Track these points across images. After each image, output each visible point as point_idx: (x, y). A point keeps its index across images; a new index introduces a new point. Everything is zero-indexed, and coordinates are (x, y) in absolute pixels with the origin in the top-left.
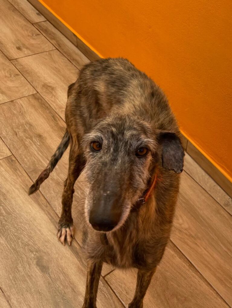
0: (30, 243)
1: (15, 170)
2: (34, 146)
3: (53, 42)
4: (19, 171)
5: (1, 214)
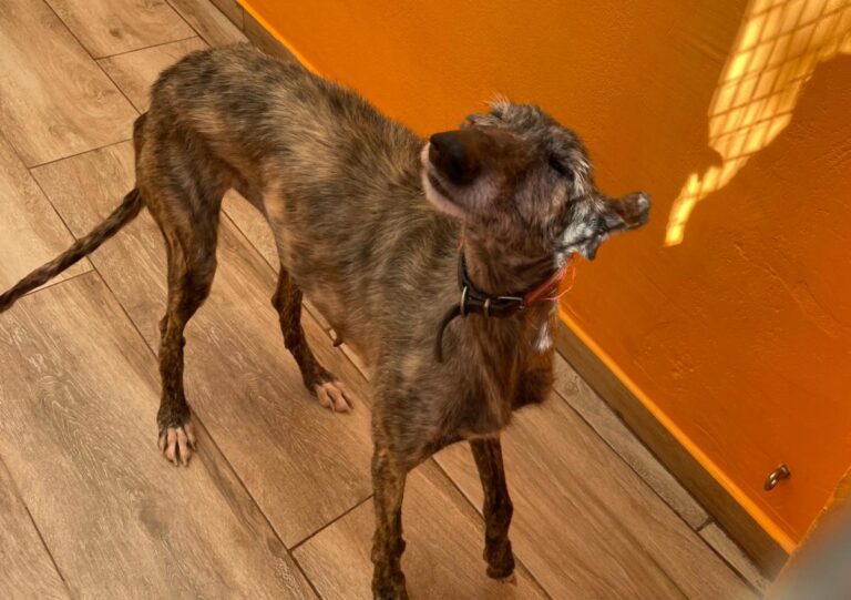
0: (128, 469)
1: (99, 303)
2: (143, 251)
4: (109, 306)
5: (64, 402)
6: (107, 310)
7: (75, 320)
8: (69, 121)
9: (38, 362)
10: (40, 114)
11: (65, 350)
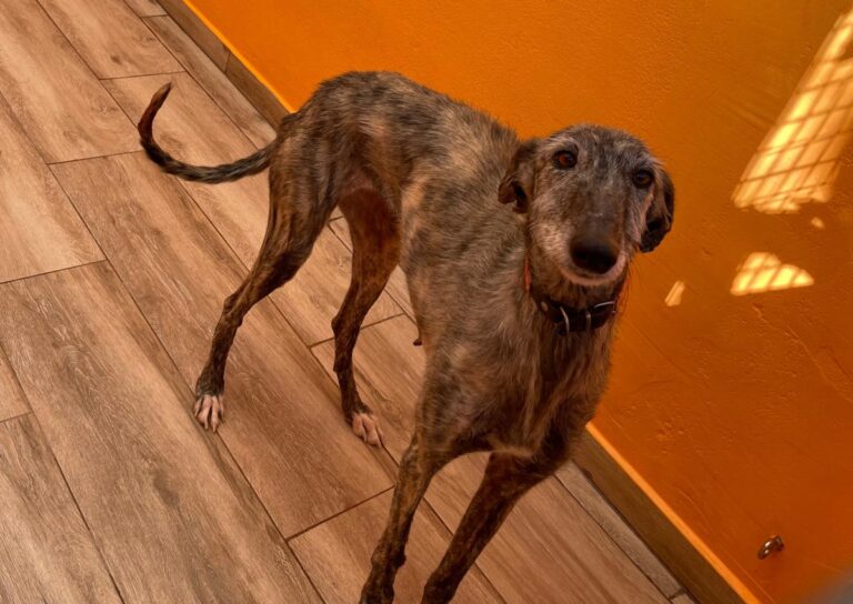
0: (142, 439)
1: (112, 290)
2: (147, 250)
3: (180, 57)
4: (121, 294)
5: (86, 371)
6: (119, 296)
7: (92, 300)
8: (81, 130)
9: (62, 332)
10: (56, 119)
11: (85, 326)
